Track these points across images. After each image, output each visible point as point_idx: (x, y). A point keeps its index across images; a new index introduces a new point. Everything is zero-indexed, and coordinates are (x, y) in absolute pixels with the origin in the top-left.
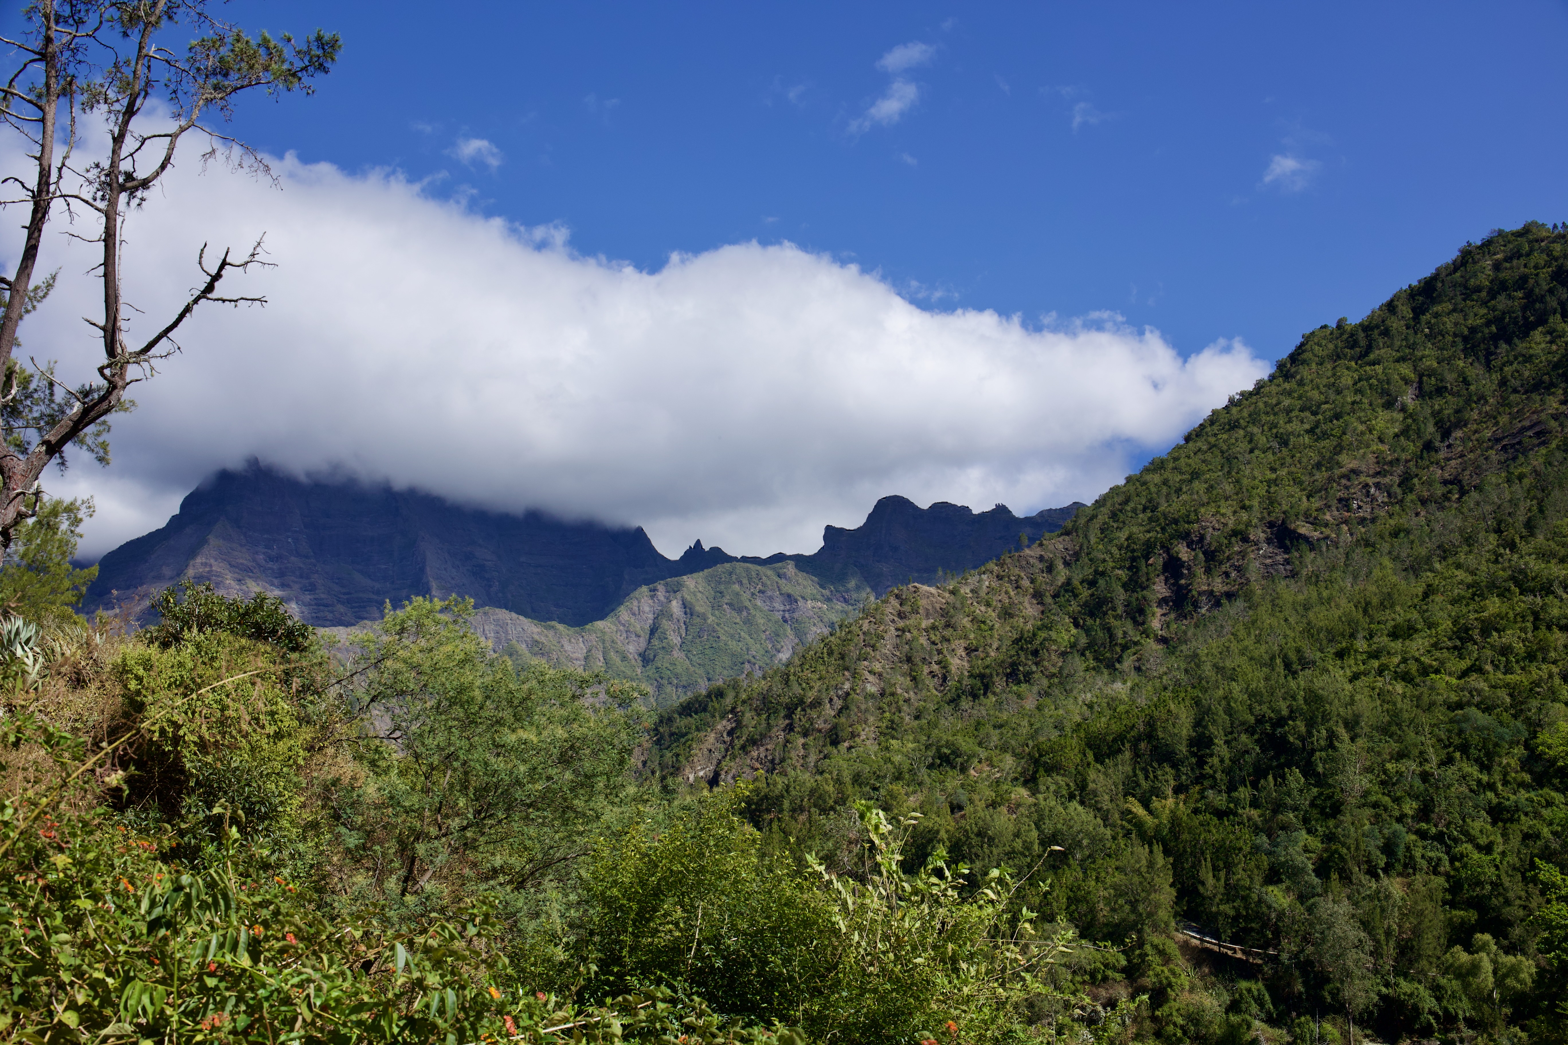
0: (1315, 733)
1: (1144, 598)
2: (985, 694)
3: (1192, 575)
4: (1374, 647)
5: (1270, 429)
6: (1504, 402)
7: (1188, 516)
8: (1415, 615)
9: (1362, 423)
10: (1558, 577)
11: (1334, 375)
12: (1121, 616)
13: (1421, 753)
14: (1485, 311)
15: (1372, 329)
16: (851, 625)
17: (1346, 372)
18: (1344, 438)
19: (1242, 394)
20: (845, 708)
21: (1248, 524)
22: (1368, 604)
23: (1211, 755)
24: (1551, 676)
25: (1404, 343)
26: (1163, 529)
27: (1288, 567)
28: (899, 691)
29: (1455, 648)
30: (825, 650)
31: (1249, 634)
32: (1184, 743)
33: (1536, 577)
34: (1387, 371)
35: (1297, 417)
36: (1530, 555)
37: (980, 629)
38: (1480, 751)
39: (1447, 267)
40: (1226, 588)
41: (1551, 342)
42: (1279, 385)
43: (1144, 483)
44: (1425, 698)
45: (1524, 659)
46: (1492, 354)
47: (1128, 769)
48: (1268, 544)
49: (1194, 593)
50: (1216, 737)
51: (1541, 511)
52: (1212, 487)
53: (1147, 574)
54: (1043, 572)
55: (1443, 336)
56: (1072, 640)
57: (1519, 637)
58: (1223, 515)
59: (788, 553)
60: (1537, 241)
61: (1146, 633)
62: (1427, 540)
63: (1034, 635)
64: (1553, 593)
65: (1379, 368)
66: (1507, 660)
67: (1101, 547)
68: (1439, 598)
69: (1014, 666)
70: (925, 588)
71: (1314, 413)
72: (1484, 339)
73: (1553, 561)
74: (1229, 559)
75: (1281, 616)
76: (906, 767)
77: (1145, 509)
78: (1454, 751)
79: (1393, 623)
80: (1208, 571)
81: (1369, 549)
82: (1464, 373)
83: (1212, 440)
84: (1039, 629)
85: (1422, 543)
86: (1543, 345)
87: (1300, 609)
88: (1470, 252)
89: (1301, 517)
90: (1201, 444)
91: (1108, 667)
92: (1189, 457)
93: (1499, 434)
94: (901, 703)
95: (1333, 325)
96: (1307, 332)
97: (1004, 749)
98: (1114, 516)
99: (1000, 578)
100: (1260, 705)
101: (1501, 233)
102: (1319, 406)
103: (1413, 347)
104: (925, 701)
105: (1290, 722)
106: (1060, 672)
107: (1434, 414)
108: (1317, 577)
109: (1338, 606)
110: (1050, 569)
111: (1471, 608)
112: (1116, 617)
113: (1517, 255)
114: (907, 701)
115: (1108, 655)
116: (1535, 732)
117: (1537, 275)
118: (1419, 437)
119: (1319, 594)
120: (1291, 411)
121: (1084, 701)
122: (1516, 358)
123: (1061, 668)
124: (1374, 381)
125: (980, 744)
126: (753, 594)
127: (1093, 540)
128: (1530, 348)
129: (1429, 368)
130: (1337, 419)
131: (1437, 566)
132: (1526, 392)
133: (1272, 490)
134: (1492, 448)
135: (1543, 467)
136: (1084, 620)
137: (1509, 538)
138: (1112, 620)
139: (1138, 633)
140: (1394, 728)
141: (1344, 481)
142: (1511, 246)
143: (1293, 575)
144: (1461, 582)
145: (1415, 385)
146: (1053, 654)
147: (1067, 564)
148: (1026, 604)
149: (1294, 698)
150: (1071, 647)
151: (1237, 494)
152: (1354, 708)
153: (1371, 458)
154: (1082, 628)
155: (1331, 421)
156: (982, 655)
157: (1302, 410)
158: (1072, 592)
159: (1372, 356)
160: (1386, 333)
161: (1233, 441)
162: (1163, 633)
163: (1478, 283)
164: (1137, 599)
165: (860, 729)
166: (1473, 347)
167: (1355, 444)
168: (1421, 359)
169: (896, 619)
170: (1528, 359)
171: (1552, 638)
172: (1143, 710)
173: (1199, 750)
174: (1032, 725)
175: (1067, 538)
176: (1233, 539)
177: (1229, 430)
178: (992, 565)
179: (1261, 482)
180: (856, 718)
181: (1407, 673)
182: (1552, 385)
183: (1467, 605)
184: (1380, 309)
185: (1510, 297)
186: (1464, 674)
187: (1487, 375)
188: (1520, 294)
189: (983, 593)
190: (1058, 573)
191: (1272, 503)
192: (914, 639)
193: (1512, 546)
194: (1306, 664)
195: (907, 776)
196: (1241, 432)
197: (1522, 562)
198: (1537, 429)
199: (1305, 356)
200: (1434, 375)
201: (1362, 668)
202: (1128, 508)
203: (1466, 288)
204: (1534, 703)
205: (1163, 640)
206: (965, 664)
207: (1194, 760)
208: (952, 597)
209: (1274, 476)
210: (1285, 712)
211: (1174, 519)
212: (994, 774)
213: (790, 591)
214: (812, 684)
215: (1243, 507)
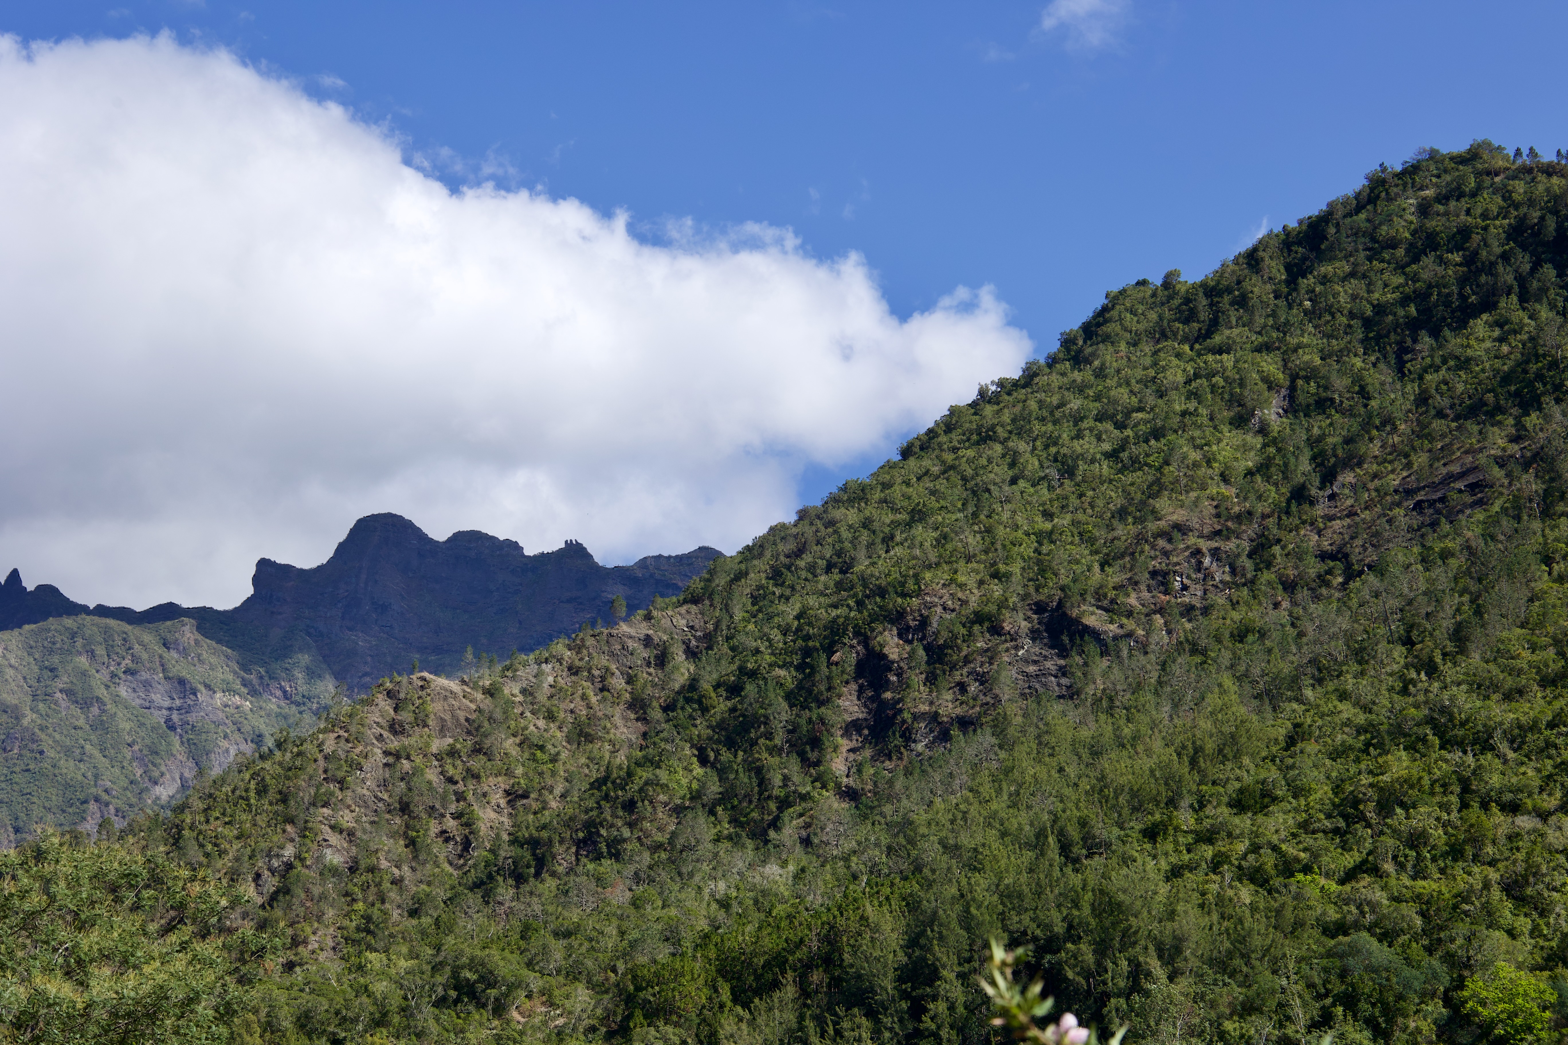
0: (1110, 965)
1: (822, 720)
2: (537, 875)
3: (904, 685)
4: (1207, 823)
5: (1046, 447)
6: (1422, 433)
7: (903, 584)
8: (1273, 774)
9: (1195, 447)
10: (1501, 724)
11: (1155, 364)
12: (781, 749)
13: (1280, 1005)
14: (1401, 280)
15: (1220, 294)
16: (303, 741)
17: (1175, 361)
18: (1166, 470)
19: (1001, 383)
20: (284, 891)
21: (1002, 604)
22: (1198, 750)
23: (935, 998)
24: (1487, 886)
25: (1271, 321)
26: (860, 604)
27: (1064, 681)
28: (384, 864)
29: (1336, 831)
30: (252, 786)
31: (999, 791)
32: (891, 975)
33: (1467, 721)
34: (1241, 365)
35: (1091, 430)
36: (1459, 684)
37: (534, 759)
38: (1374, 1005)
39: (1345, 203)
40: (959, 711)
41: (1501, 340)
42: (1063, 374)
43: (831, 523)
44: (1288, 914)
45: (1444, 855)
46: (1407, 351)
47: (791, 1017)
48: (1034, 639)
49: (906, 715)
50: (944, 967)
51: (1478, 612)
52: (945, 537)
53: (829, 678)
54: (649, 664)
55: (1333, 315)
56: (695, 785)
57: (1438, 819)
58: (962, 586)
59: (185, 605)
60: (1488, 173)
61: (821, 781)
62: (1294, 649)
63: (630, 774)
64: (1492, 748)
65: (1228, 360)
66: (1419, 858)
67: (751, 627)
68: (1311, 747)
69: (591, 826)
70: (441, 682)
71: (1120, 426)
72: (1397, 325)
73: (1495, 697)
74: (967, 660)
75: (1054, 762)
76: (395, 1002)
77: (828, 569)
78: (1334, 1005)
79: (1237, 785)
80: (931, 680)
81: (1198, 659)
82: (1361, 378)
83: (949, 457)
84: (638, 764)
85: (1285, 652)
86: (1488, 344)
87: (1085, 754)
88: (1383, 182)
89: (1089, 598)
90: (929, 463)
91: (753, 836)
92: (908, 484)
93: (1412, 482)
94: (386, 885)
95: (1157, 280)
96: (1115, 289)
97: (573, 974)
98: (776, 575)
99: (573, 671)
100: (1019, 914)
101: (1433, 155)
102: (1128, 414)
103: (1283, 328)
104: (429, 884)
105: (1069, 945)
106: (671, 841)
107: (1312, 442)
108: (1111, 699)
109: (1149, 752)
110: (662, 660)
111: (1363, 766)
112: (771, 751)
113: (1456, 193)
114: (397, 882)
115: (755, 815)
116: (1462, 979)
117: (1485, 228)
118: (1285, 478)
119: (1117, 729)
120: (1082, 419)
121: (712, 895)
122: (1445, 361)
123: (674, 834)
124: (1218, 380)
125: (530, 965)
126: (113, 675)
127: (738, 615)
128: (1468, 346)
129: (1308, 364)
130: (1157, 439)
131: (1309, 693)
132: (1456, 418)
133: (1045, 549)
134: (1399, 505)
135: (1481, 541)
136: (717, 753)
137: (1424, 655)
138: (765, 755)
139: (808, 779)
140: (1237, 962)
141: (1161, 543)
142: (1448, 178)
143: (1072, 694)
144: (1348, 723)
145: (1284, 392)
146: (660, 809)
147: (692, 654)
148: (618, 720)
149: (1076, 905)
150: (692, 799)
151: (986, 552)
152: (1176, 925)
153: (1208, 508)
154: (713, 766)
155: (1147, 441)
156: (535, 806)
157: (1099, 418)
158: (700, 702)
159: (1217, 339)
160: (1242, 302)
161: (984, 461)
162: (851, 782)
163: (1393, 233)
164: (810, 721)
165: (308, 930)
166: (1378, 338)
167: (1184, 481)
168: (1295, 351)
169: (386, 734)
170: (1464, 364)
171: (1488, 823)
172: (817, 915)
173: (913, 988)
174: (622, 933)
175: (694, 608)
176: (976, 628)
177: (978, 443)
178: (560, 647)
179: (1028, 534)
180: (301, 911)
181: (1259, 870)
182: (1499, 409)
183: (1357, 760)
184: (1236, 261)
185: (1441, 261)
186: (1349, 876)
187: (1398, 386)
188: (1457, 257)
189: (542, 696)
190: (676, 668)
191: (1042, 571)
192: (416, 771)
193: (1431, 669)
194: (1093, 846)
195: (396, 1019)
196: (998, 448)
197: (1446, 695)
198: (1471, 479)
199: (1109, 328)
200: (1315, 377)
201: (1186, 857)
202: (802, 564)
203: (1374, 240)
204: (1461, 929)
205: (851, 795)
206: (505, 819)
207: (904, 1005)
208: (489, 700)
209: (1048, 526)
210: (1059, 928)
211: (879, 587)
212: (553, 1019)
213: (184, 674)
214: (225, 845)
215: (996, 575)
